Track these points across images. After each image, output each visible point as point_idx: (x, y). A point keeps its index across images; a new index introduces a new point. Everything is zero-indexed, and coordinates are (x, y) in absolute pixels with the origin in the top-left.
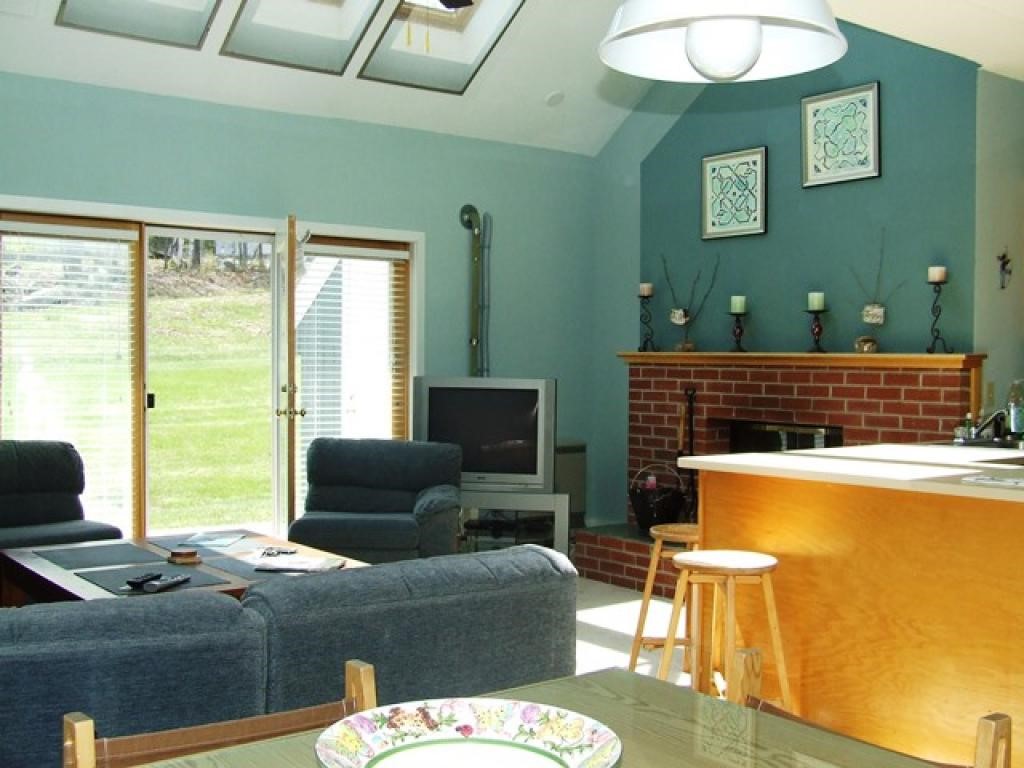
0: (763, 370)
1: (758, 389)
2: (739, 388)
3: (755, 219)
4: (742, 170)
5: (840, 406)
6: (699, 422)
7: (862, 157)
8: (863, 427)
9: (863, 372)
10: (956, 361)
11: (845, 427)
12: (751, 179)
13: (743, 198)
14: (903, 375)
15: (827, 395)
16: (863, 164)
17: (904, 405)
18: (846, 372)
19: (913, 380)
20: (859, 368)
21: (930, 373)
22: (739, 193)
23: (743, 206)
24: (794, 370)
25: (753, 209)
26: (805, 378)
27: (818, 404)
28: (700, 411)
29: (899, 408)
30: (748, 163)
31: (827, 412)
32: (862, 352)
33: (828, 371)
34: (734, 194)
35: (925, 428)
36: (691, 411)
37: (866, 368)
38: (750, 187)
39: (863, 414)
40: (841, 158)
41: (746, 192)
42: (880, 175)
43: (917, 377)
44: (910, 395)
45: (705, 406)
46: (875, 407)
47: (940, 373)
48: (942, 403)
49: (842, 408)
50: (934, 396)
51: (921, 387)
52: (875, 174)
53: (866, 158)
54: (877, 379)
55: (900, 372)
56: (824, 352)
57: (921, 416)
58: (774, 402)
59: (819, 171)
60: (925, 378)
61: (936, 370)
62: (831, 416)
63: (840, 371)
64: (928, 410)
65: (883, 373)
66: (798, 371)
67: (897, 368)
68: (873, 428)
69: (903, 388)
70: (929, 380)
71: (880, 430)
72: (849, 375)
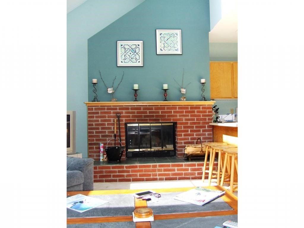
0: (148, 107)
1: (146, 112)
2: (138, 113)
3: (139, 62)
4: (134, 47)
5: (176, 116)
6: (122, 124)
7: (176, 49)
8: (184, 121)
9: (183, 106)
10: (213, 102)
11: (178, 122)
12: (137, 50)
13: (134, 55)
14: (196, 107)
15: (172, 113)
17: (196, 115)
18: (177, 107)
19: (199, 108)
20: (182, 105)
21: (204, 106)
22: (132, 53)
23: (134, 57)
24: (159, 106)
25: (138, 58)
26: (164, 109)
27: (169, 116)
28: (122, 121)
29: (195, 116)
30: (136, 45)
31: (172, 118)
32: (184, 101)
33: (171, 106)
34: (130, 53)
35: (202, 120)
36: (119, 121)
38: (137, 52)
39: (184, 118)
40: (169, 48)
41: (135, 54)
43: (200, 107)
44: (198, 112)
45: (124, 119)
46: (188, 116)
47: (206, 106)
48: (207, 113)
49: (177, 117)
50: (205, 112)
51: (201, 110)
53: (178, 49)
54: (188, 108)
55: (195, 106)
56: (168, 101)
57: (201, 117)
58: (153, 116)
59: (162, 50)
60: (202, 107)
61: (206, 105)
62: (173, 119)
63: (176, 106)
64: (203, 116)
65: (189, 107)
66: (161, 107)
67: (194, 105)
68: (187, 121)
69: (196, 110)
70: (203, 108)
71: (189, 122)
72: (179, 107)
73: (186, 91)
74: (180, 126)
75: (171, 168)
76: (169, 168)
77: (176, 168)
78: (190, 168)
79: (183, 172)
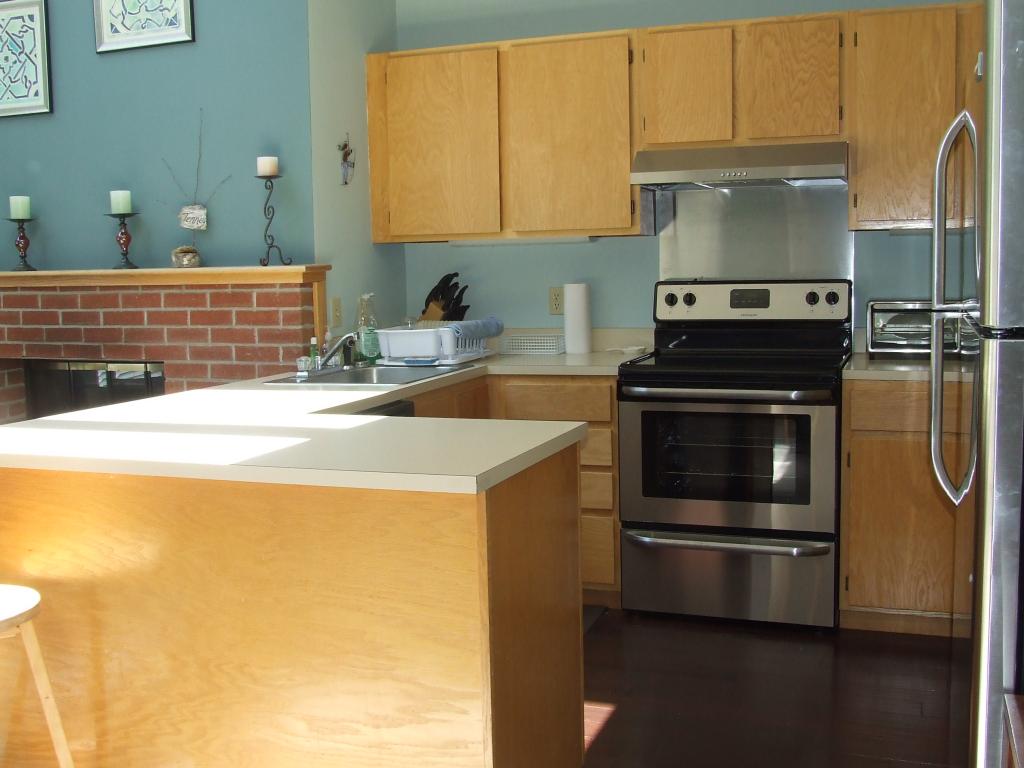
0: (58, 293)
1: (53, 318)
2: (28, 318)
3: (36, 94)
4: (16, 27)
5: (157, 335)
7: (170, 15)
8: (189, 361)
9: (184, 291)
10: (297, 274)
11: (167, 361)
12: (28, 39)
13: (19, 65)
14: (234, 295)
15: (142, 322)
16: (172, 24)
17: (236, 330)
18: (163, 293)
19: (246, 299)
20: (179, 287)
21: (266, 290)
22: (14, 58)
23: (19, 76)
24: (98, 292)
25: (33, 80)
26: (113, 302)
27: (132, 335)
29: (230, 335)
30: (22, 17)
31: (143, 345)
32: (181, 266)
33: (140, 291)
34: (6, 59)
35: (262, 359)
37: (188, 287)
38: (27, 51)
39: (188, 345)
40: (143, 15)
41: (23, 57)
42: (194, 39)
43: (250, 295)
44: (243, 318)
46: (203, 335)
47: (277, 290)
48: (281, 327)
49: (161, 338)
50: (270, 318)
51: (255, 308)
52: (189, 38)
53: (175, 17)
54: (199, 300)
55: (229, 290)
56: (136, 268)
57: (257, 344)
58: (76, 334)
59: (116, 31)
60: (259, 296)
61: (272, 286)
62: (148, 350)
63: (155, 291)
64: (265, 336)
65: (208, 292)
66: (103, 292)
67: (225, 286)
68: (200, 362)
69: (234, 310)
70: (265, 299)
71: (209, 363)
72: (167, 296)
74: (173, 380)
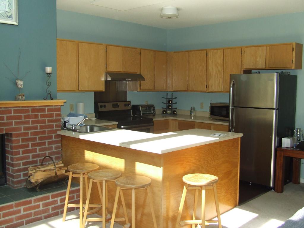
5: (11, 124)
7: (9, 15)
8: (22, 131)
9: (21, 108)
11: (13, 133)
14: (39, 109)
15: (4, 120)
16: (9, 17)
17: (40, 120)
18: (12, 109)
19: (43, 110)
20: (20, 107)
21: (50, 107)
29: (38, 122)
31: (4, 128)
32: (23, 100)
33: (3, 109)
35: (48, 128)
37: (22, 107)
39: (22, 126)
43: (45, 109)
44: (42, 116)
46: (28, 123)
47: (54, 107)
48: (55, 118)
49: (12, 125)
50: (51, 116)
51: (47, 113)
53: (11, 15)
54: (27, 111)
55: (38, 108)
57: (47, 124)
60: (48, 109)
61: (52, 106)
62: (6, 129)
63: (9, 109)
64: (49, 121)
65: (30, 108)
67: (37, 106)
68: (27, 131)
69: (39, 114)
70: (50, 110)
71: (30, 131)
72: (14, 110)
73: (23, 83)
74: (16, 138)
75: (14, 209)
76: (12, 210)
77: (22, 208)
78: (41, 203)
79: (33, 211)
